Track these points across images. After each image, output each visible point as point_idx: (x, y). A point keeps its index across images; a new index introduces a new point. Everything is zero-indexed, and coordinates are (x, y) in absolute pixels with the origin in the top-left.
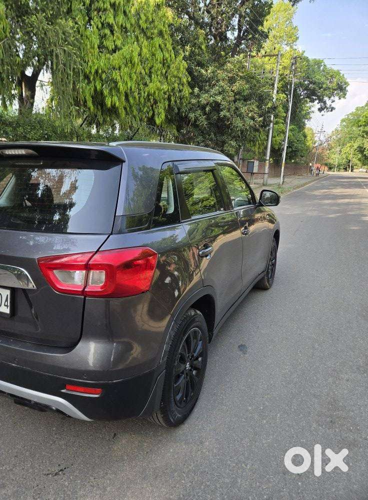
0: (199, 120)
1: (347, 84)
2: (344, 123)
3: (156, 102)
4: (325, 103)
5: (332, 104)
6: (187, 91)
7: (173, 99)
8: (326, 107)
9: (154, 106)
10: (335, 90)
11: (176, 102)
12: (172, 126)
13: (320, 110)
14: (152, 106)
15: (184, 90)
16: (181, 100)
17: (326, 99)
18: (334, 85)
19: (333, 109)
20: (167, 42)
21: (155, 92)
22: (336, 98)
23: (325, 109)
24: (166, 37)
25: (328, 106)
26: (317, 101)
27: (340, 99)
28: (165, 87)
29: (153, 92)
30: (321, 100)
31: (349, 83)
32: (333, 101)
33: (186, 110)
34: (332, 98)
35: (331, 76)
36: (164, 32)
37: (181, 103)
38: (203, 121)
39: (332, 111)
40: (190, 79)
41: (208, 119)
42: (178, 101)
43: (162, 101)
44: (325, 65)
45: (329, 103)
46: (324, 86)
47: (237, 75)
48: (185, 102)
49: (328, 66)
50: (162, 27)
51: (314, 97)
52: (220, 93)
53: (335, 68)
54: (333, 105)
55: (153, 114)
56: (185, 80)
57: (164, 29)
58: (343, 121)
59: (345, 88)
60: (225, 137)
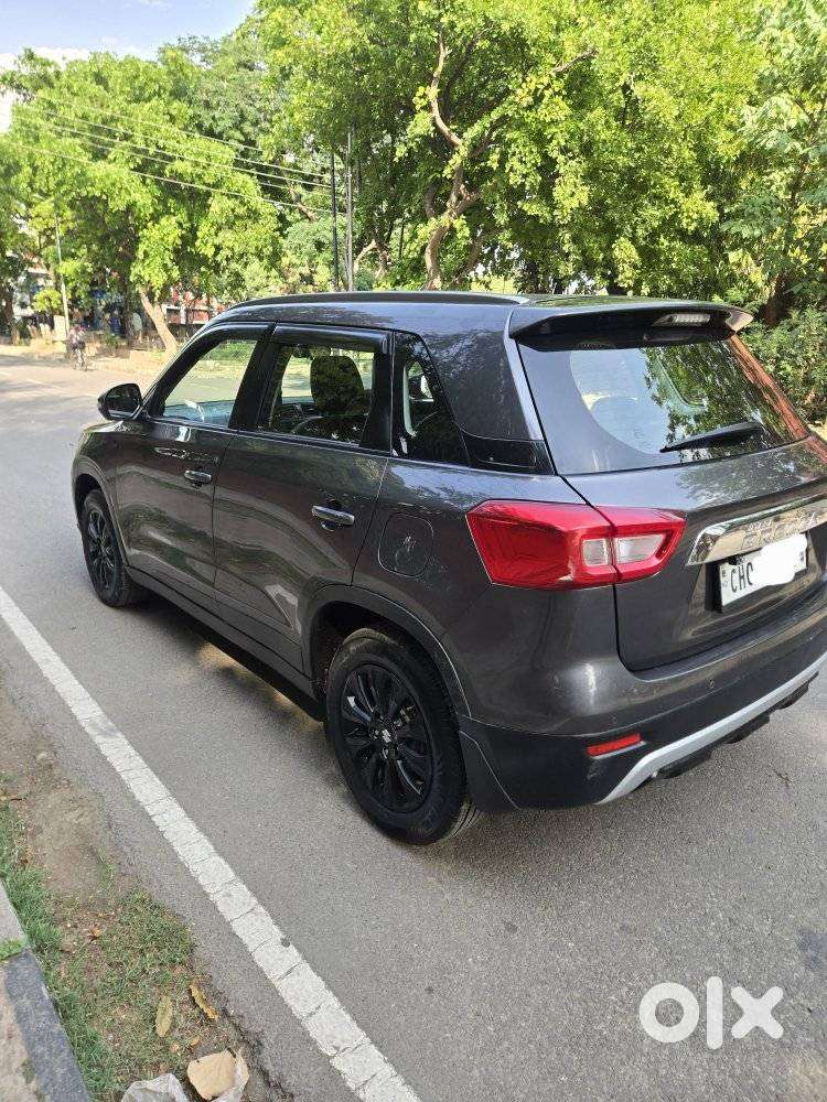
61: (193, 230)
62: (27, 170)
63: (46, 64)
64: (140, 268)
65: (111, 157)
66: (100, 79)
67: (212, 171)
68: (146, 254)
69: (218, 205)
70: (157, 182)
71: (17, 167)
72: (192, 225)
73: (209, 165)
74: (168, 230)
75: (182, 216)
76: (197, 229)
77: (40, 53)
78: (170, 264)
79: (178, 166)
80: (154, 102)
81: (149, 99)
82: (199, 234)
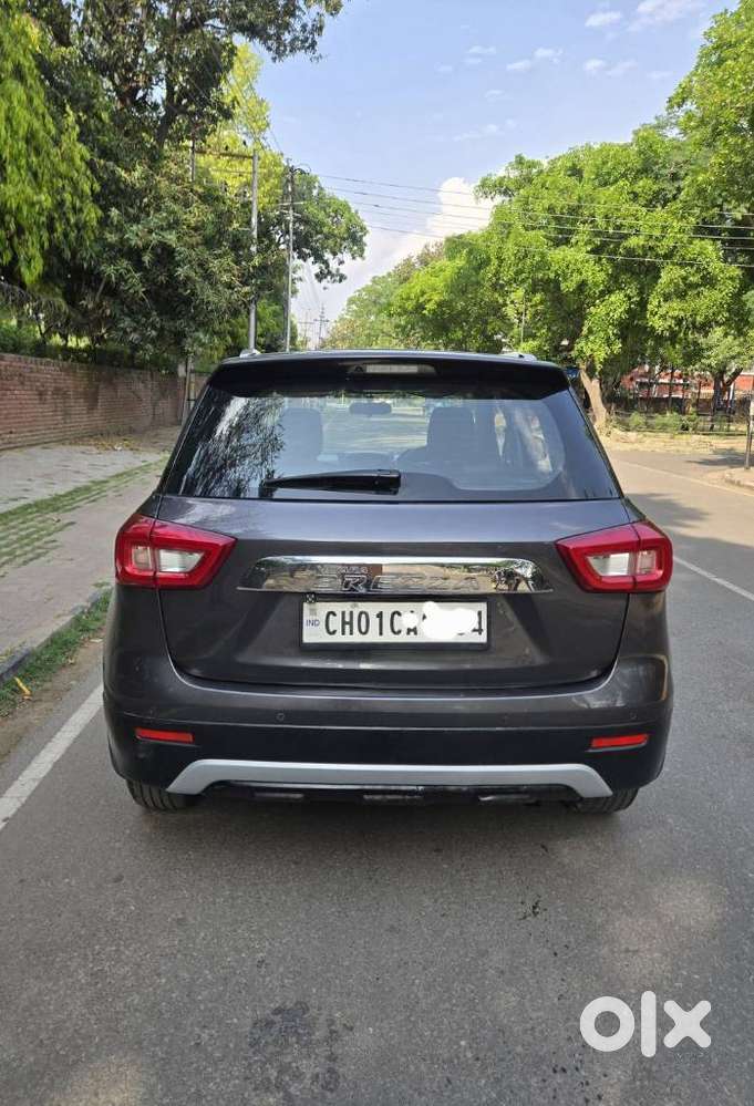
0: (126, 281)
1: (363, 229)
2: (354, 307)
3: (20, 230)
4: (326, 263)
5: (340, 267)
6: (92, 214)
7: (59, 227)
8: (329, 272)
9: (16, 239)
10: (344, 239)
11: (66, 235)
12: (53, 289)
13: (320, 277)
14: (10, 239)
15: (85, 211)
16: (79, 231)
17: (328, 256)
18: (341, 230)
19: (342, 278)
20: (34, 95)
21: (19, 208)
22: (346, 256)
23: (329, 277)
24: (30, 81)
25: (334, 272)
26: (312, 259)
27: (354, 258)
28: (43, 198)
29: (14, 206)
30: (319, 258)
31: (368, 228)
32: (341, 263)
33: (91, 256)
34: (339, 255)
35: (336, 212)
36: (26, 70)
37: (80, 239)
38: (135, 284)
39: (340, 281)
40: (97, 187)
41: (145, 280)
42: (73, 235)
43: (35, 229)
44: (321, 189)
45: (333, 265)
46: (325, 230)
47: (192, 191)
48: (89, 237)
49: (327, 191)
50: (22, 59)
51: (307, 251)
52: (170, 227)
53: (341, 197)
54: (343, 270)
55: (15, 259)
56: (87, 188)
57: (27, 64)
58: (351, 301)
59: (361, 237)
60: (181, 324)
61: (643, 304)
62: (495, 262)
63: (532, 165)
64: (583, 344)
65: (573, 241)
66: (576, 172)
67: (665, 242)
68: (590, 331)
69: (669, 275)
70: (611, 261)
71: (487, 262)
72: (642, 298)
73: (663, 237)
74: (617, 305)
75: (632, 290)
76: (647, 302)
77: (528, 157)
78: (613, 338)
79: (633, 242)
80: (621, 183)
81: (616, 181)
82: (649, 307)
